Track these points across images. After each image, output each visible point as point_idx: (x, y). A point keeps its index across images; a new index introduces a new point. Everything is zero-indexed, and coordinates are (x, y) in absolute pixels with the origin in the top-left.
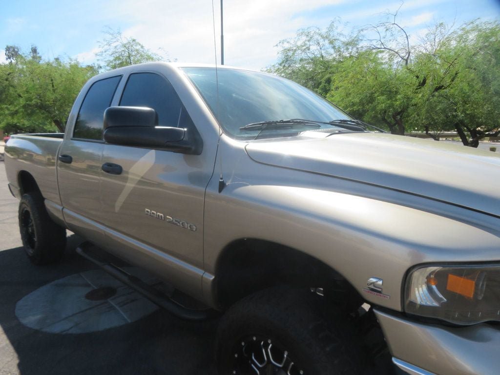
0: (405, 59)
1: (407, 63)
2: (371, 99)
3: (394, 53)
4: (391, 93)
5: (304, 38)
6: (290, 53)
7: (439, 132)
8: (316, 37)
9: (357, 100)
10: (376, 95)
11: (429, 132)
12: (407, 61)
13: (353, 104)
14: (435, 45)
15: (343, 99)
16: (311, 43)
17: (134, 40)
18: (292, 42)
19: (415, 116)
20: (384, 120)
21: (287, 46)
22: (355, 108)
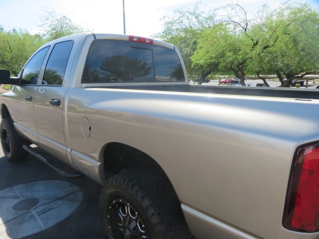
0: (244, 28)
1: (245, 31)
2: (223, 55)
3: (237, 24)
4: (236, 51)
5: (179, 15)
6: (170, 25)
7: (266, 76)
8: (187, 14)
9: (214, 55)
10: (226, 52)
11: (260, 76)
12: (245, 29)
13: (211, 58)
14: (263, 19)
15: (205, 55)
16: (183, 18)
17: (64, 17)
18: (171, 17)
19: (251, 66)
20: (231, 68)
21: (167, 20)
22: (213, 61)
